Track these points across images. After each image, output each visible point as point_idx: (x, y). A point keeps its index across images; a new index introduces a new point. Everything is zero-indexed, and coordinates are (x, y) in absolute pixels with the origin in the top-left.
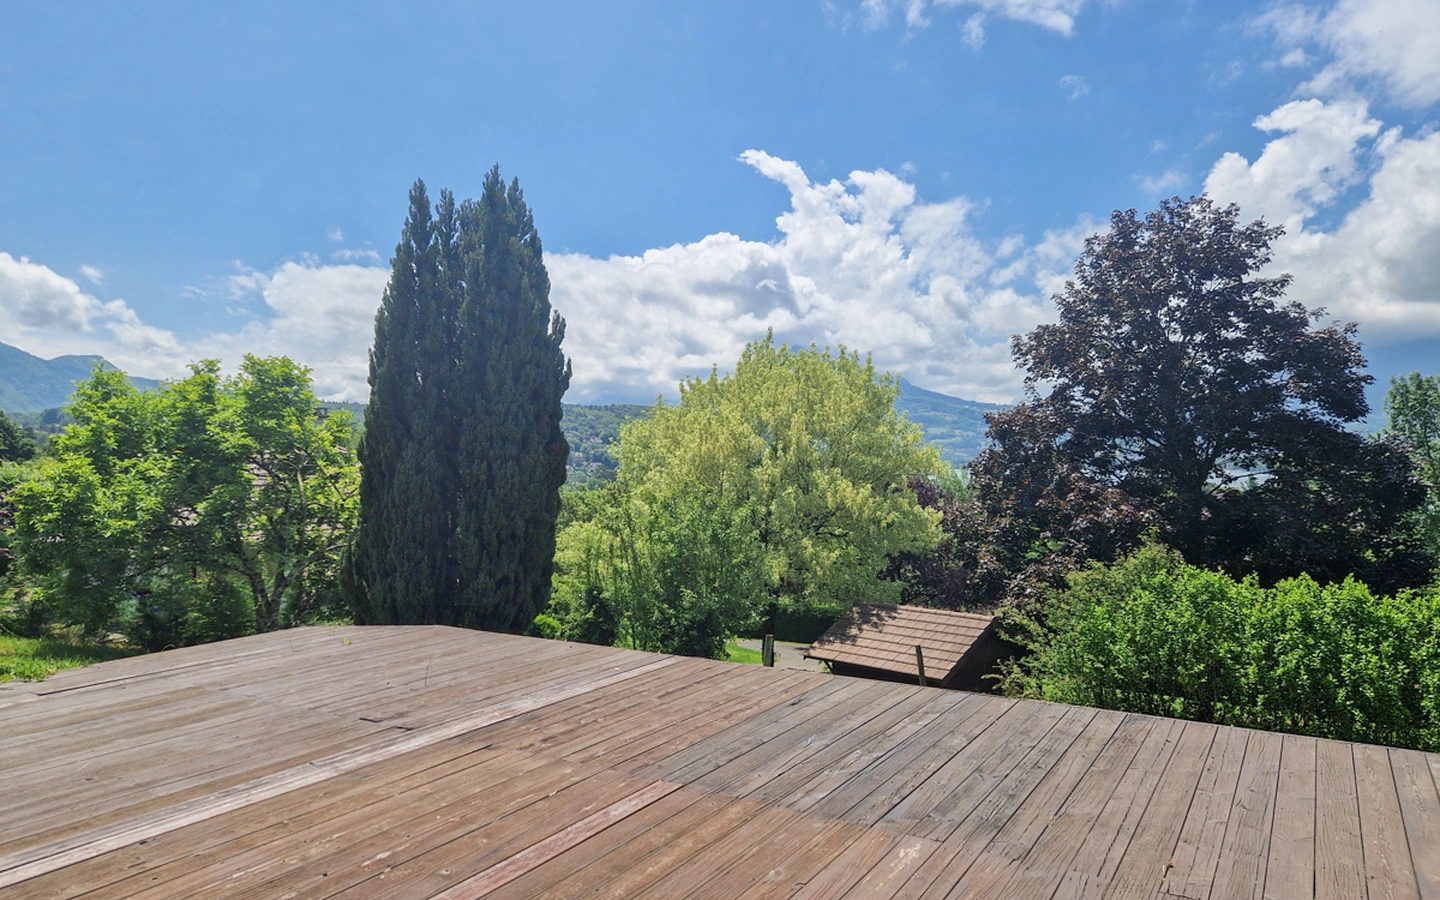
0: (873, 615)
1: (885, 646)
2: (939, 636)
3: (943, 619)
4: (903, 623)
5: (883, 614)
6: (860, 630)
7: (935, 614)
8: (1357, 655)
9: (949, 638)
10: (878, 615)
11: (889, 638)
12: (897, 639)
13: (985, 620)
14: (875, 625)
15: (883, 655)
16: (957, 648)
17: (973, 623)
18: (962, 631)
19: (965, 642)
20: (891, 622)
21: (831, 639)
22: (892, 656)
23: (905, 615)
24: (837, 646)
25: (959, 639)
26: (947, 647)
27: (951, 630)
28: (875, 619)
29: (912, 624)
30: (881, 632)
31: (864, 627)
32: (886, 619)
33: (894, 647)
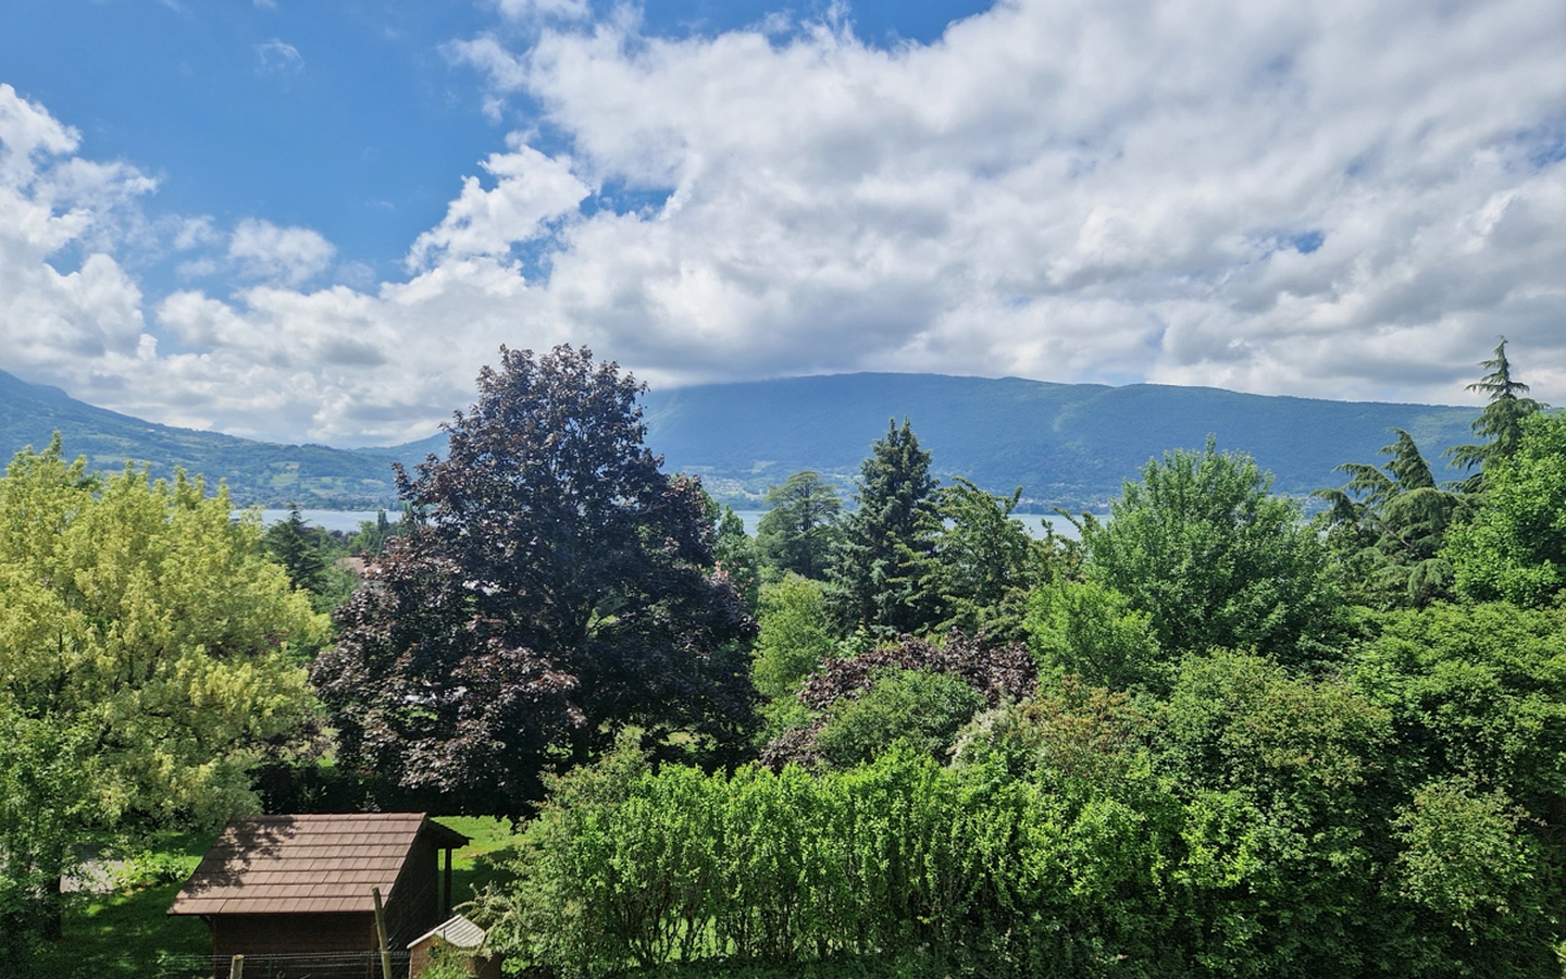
0: (259, 836)
1: (292, 878)
2: (362, 851)
3: (360, 827)
4: (308, 840)
5: (275, 831)
6: (247, 861)
7: (348, 820)
8: (813, 839)
9: (376, 851)
10: (267, 835)
11: (292, 865)
12: (307, 865)
13: (414, 820)
14: (267, 851)
15: (291, 891)
16: (388, 864)
17: (401, 826)
18: (389, 839)
19: (397, 853)
20: (288, 841)
21: (205, 882)
22: (306, 891)
23: (307, 828)
24: (216, 891)
25: (389, 851)
26: (377, 864)
27: (375, 839)
28: (265, 842)
29: (321, 840)
30: (279, 858)
31: (252, 855)
32: (281, 838)
33: (305, 878)
